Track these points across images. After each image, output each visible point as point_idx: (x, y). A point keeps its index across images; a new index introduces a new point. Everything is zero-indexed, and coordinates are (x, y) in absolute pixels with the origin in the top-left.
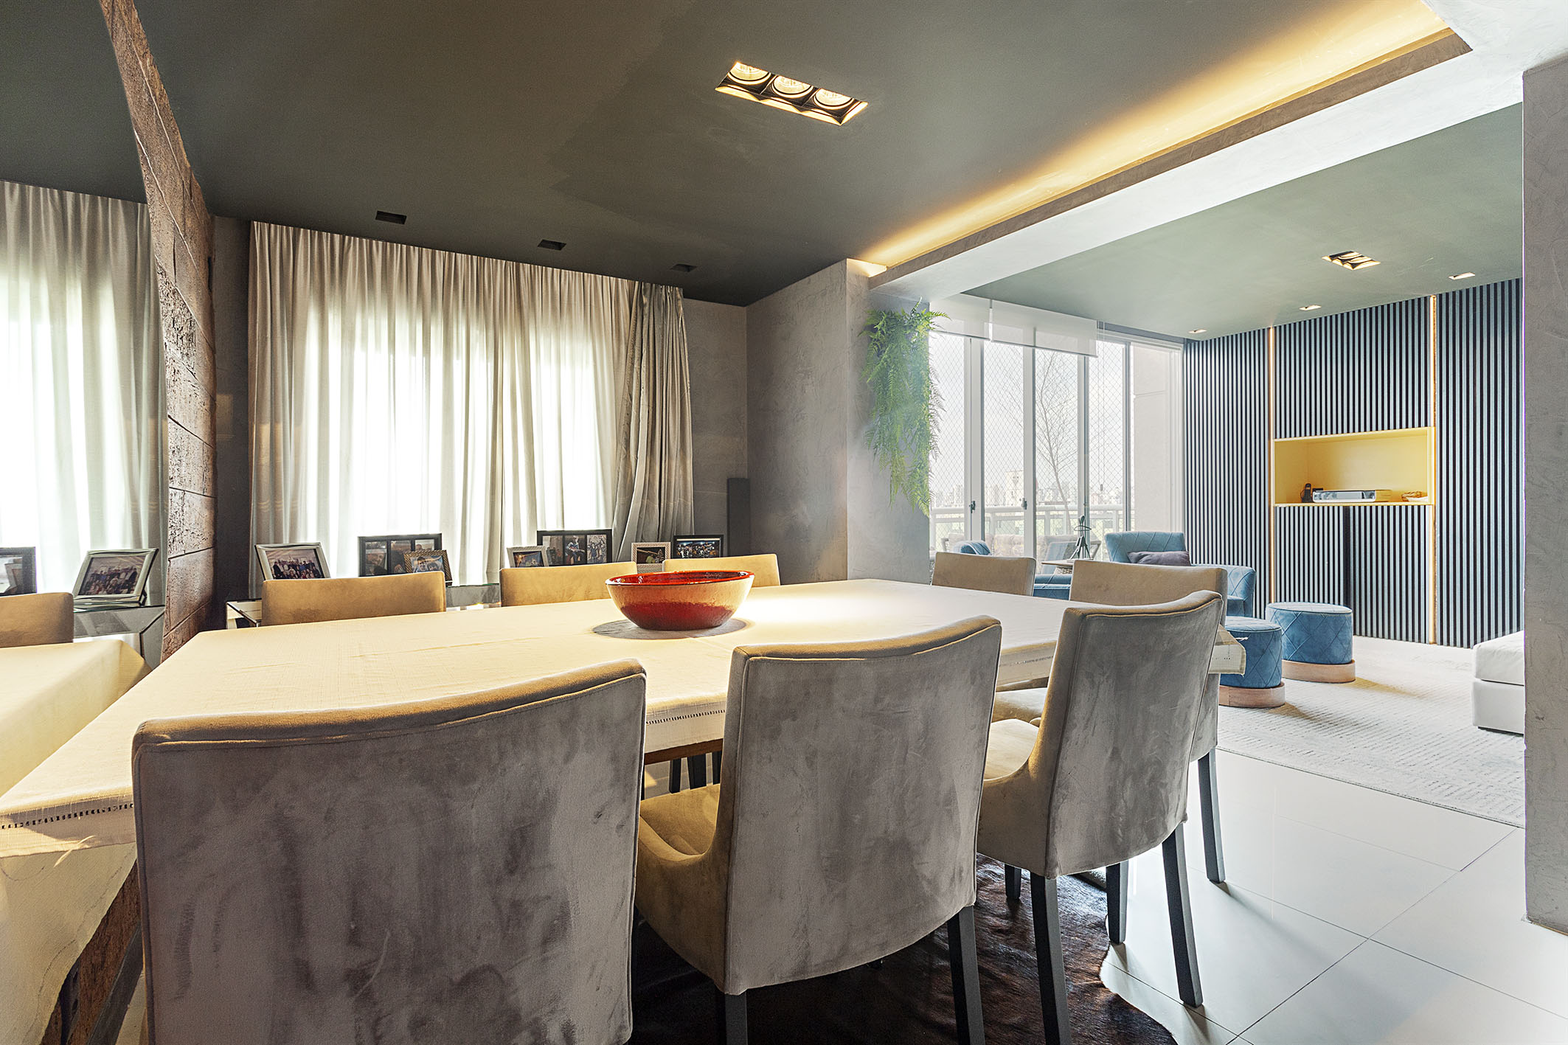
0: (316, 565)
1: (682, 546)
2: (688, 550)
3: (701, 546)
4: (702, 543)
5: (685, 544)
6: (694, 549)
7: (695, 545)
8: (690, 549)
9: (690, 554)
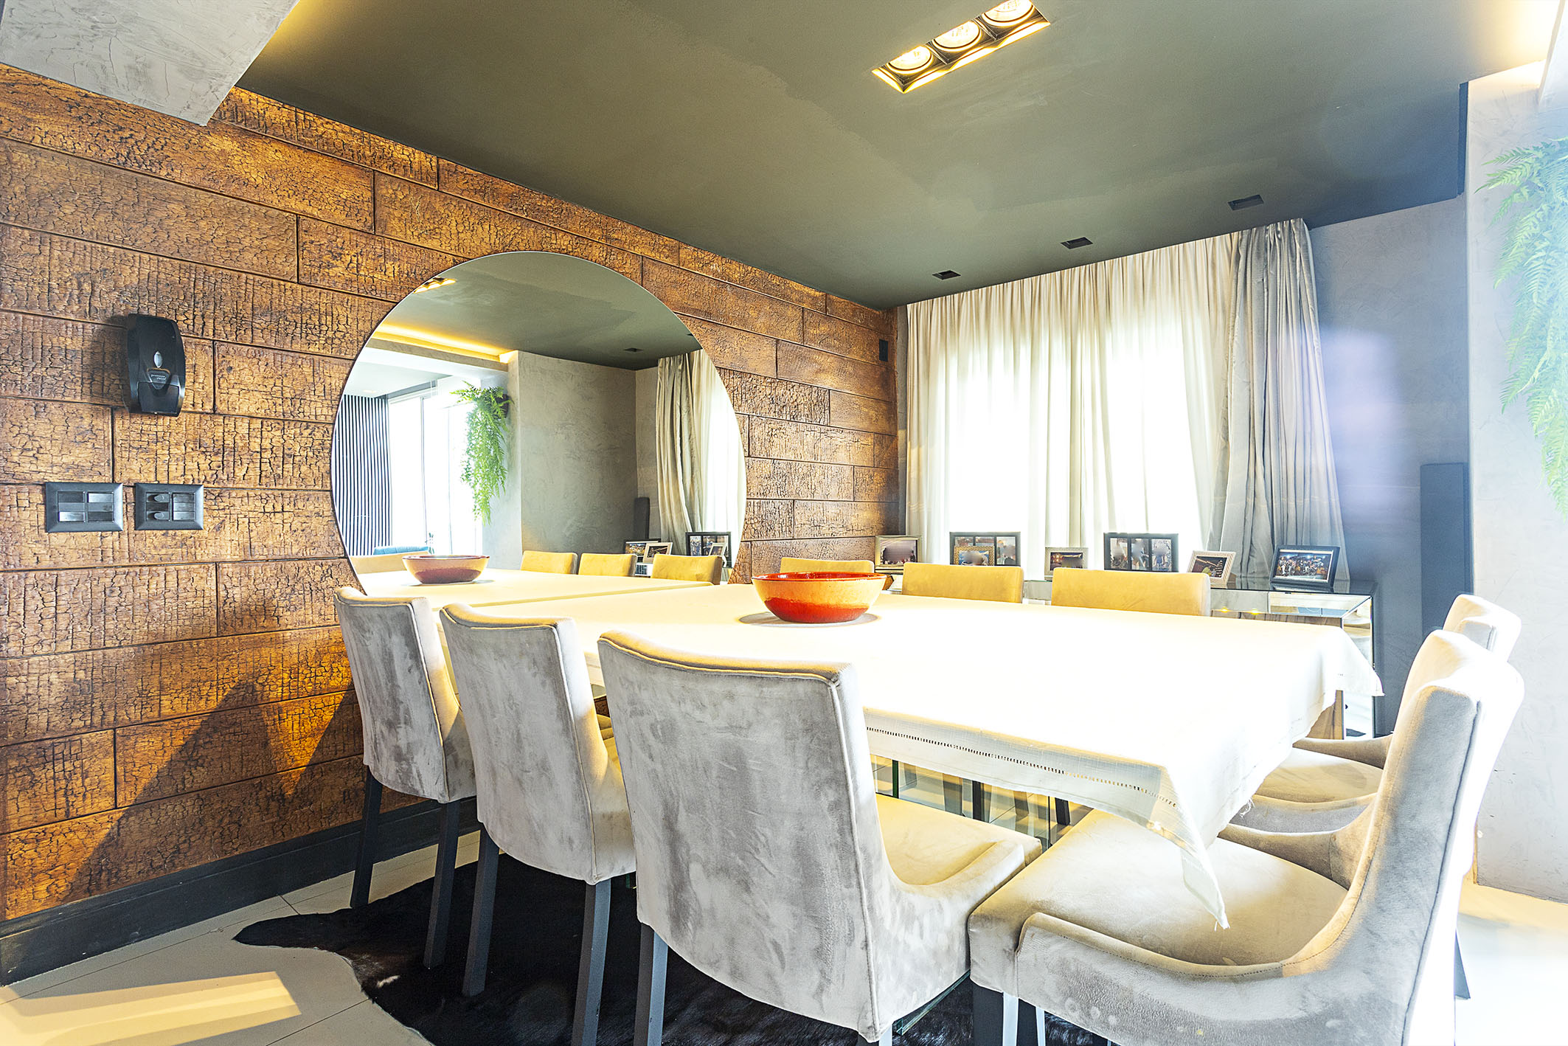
0: (915, 552)
1: (1285, 559)
2: (1291, 564)
3: (1307, 560)
4: (1309, 557)
5: (1288, 557)
6: (1298, 564)
7: (1300, 559)
8: (1294, 563)
9: (1292, 569)
